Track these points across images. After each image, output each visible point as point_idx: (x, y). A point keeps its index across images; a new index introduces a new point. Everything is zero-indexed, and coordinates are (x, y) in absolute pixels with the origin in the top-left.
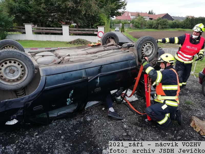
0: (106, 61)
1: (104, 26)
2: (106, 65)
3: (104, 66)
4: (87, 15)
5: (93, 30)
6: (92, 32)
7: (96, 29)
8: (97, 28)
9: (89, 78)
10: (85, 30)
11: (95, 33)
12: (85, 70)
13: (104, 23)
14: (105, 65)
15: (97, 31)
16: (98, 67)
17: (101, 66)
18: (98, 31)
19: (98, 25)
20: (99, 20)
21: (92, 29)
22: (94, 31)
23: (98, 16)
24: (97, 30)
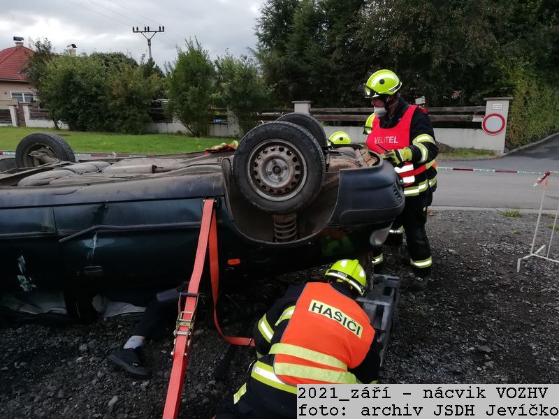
0: (118, 192)
1: (512, 98)
2: (118, 204)
3: (110, 205)
4: (449, 68)
5: (470, 111)
6: (466, 116)
7: (479, 108)
8: (484, 104)
9: (61, 232)
10: (443, 110)
11: (476, 119)
12: (51, 208)
13: (510, 86)
14: (114, 204)
15: (483, 113)
16: (92, 206)
17: (100, 205)
18: (487, 114)
19: (489, 95)
20: (495, 79)
21: (465, 109)
22: (472, 113)
23: (491, 68)
24: (482, 110)
